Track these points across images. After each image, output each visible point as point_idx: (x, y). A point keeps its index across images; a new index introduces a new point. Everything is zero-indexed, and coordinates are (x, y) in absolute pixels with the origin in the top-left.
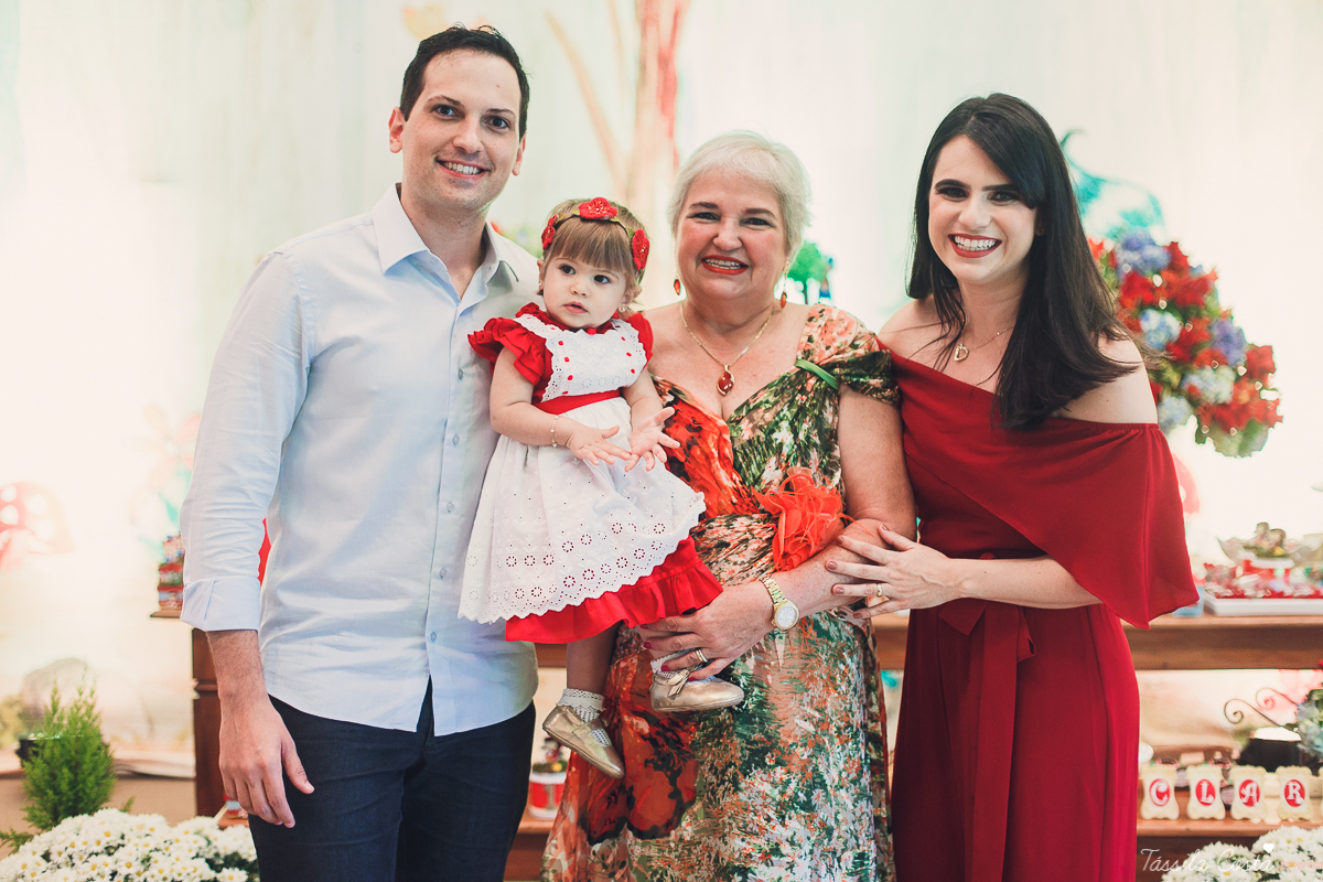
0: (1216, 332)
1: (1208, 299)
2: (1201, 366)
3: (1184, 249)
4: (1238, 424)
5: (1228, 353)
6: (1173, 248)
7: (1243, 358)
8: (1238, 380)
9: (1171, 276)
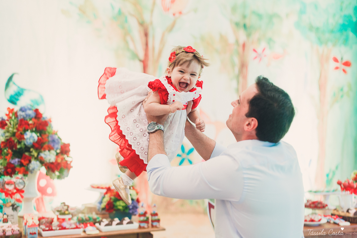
0: (50, 139)
1: (48, 128)
2: (45, 151)
3: (41, 111)
4: (57, 169)
5: (54, 145)
6: (37, 111)
7: (60, 147)
8: (57, 154)
9: (36, 121)
